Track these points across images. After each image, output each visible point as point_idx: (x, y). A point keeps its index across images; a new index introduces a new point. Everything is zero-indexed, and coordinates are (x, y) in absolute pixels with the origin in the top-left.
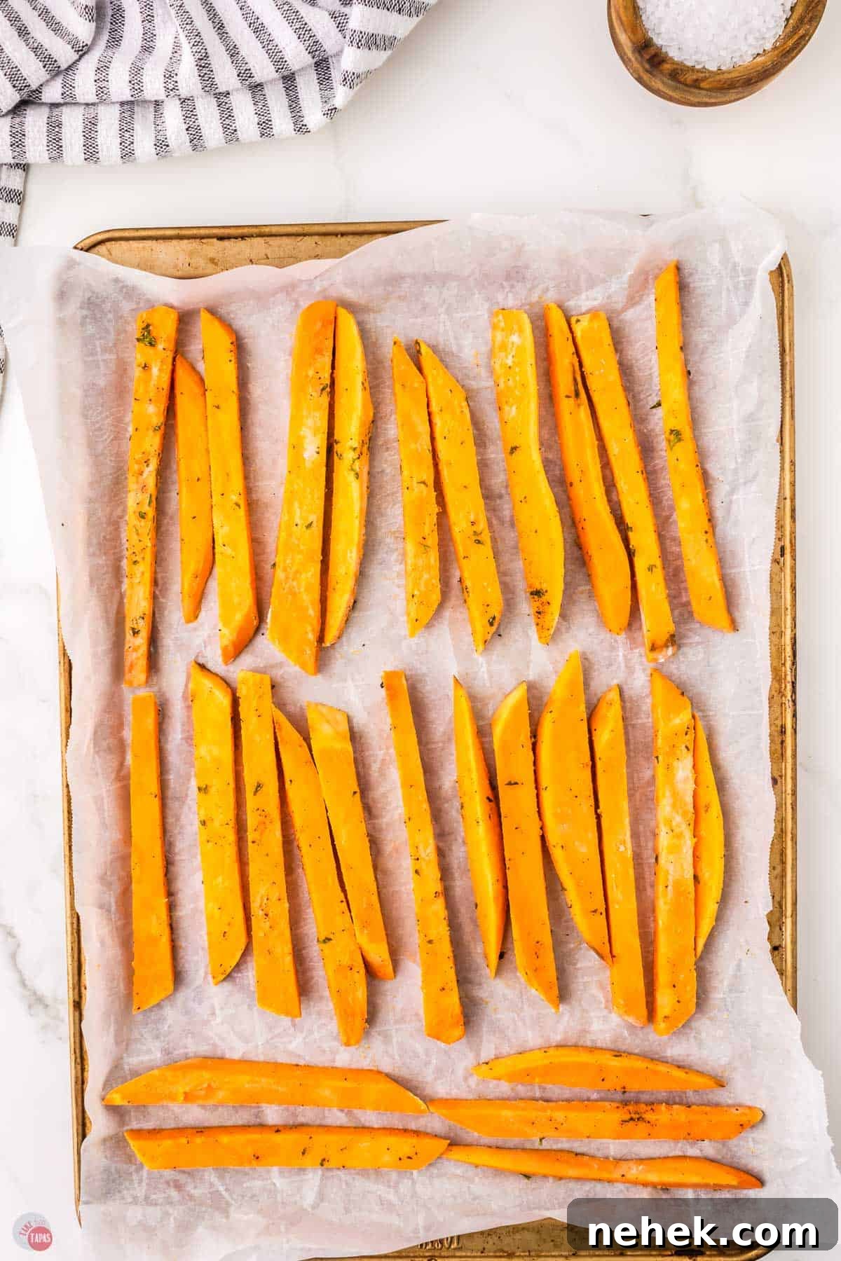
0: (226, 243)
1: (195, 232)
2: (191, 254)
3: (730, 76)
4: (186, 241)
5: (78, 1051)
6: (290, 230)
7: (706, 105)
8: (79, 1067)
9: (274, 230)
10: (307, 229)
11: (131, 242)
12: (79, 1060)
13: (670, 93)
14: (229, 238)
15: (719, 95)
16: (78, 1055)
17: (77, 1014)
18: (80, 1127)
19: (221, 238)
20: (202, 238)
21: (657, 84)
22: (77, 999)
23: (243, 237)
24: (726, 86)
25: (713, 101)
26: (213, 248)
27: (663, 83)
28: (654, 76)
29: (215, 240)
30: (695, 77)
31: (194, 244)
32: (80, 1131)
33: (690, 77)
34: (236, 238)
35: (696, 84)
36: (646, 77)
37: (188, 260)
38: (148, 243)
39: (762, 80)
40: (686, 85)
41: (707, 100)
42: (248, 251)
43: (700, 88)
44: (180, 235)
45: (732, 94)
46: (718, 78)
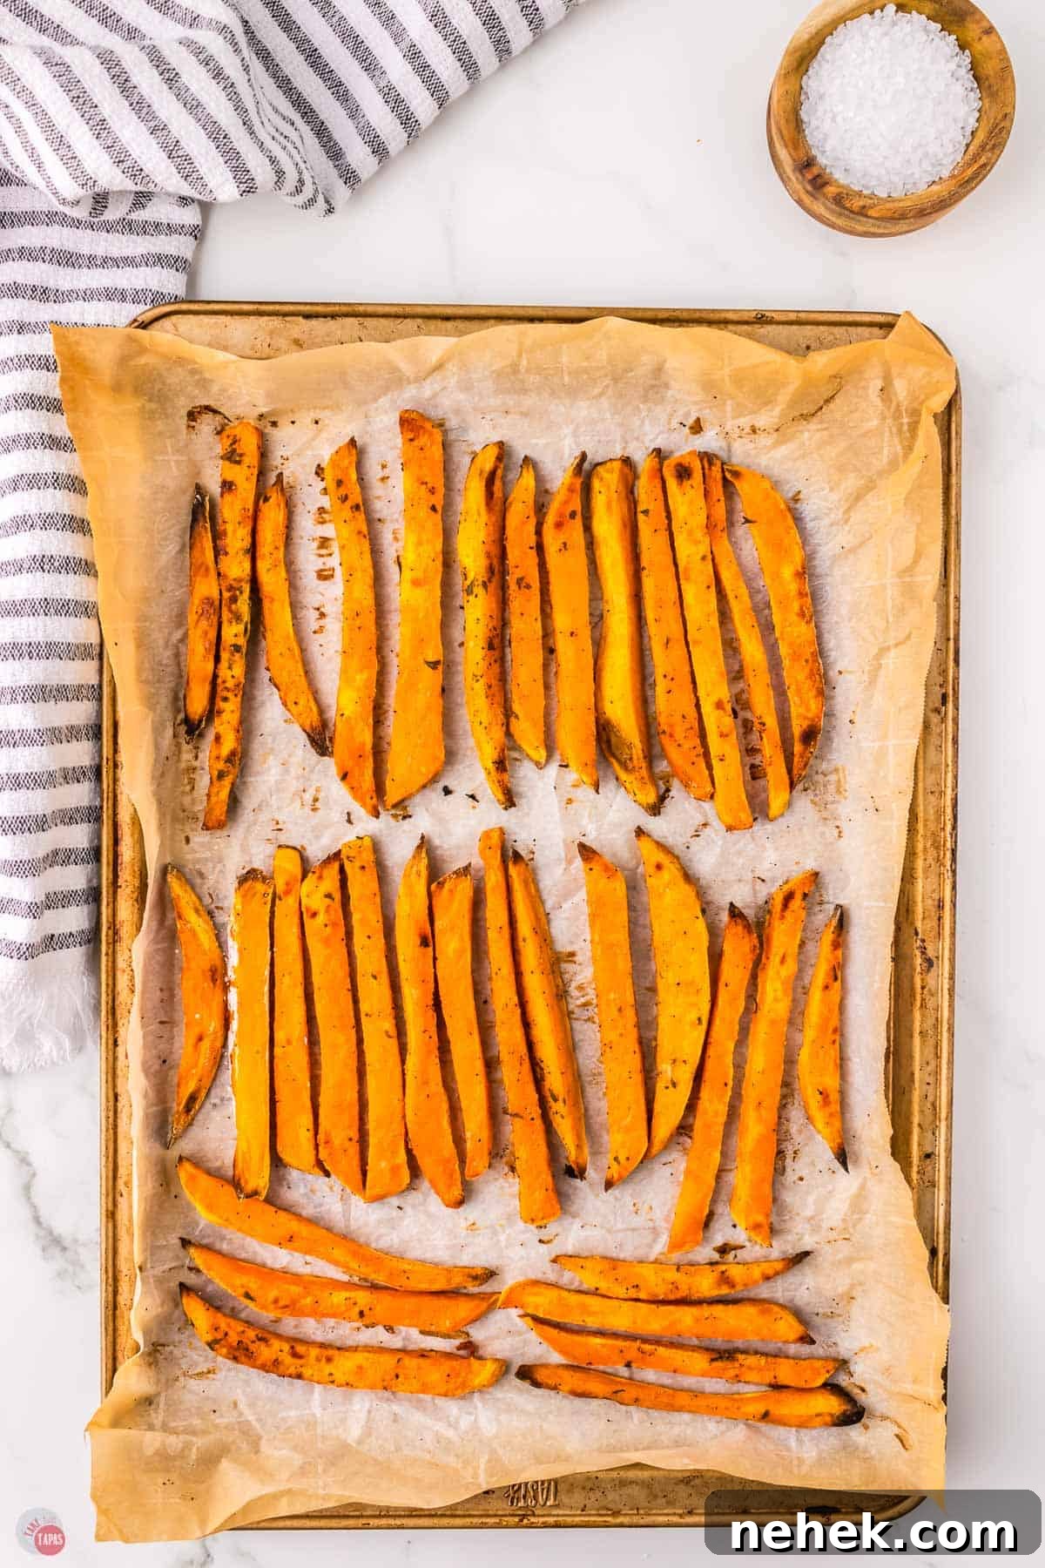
0: (314, 322)
1: (277, 307)
2: (271, 333)
3: (901, 204)
4: (266, 318)
5: (110, 1270)
6: (387, 310)
7: (874, 235)
8: (110, 1289)
9: (370, 309)
10: (408, 310)
11: (201, 317)
12: (110, 1280)
13: (834, 219)
14: (317, 316)
15: (888, 225)
16: (110, 1275)
17: (110, 1225)
18: (110, 1361)
19: (307, 316)
20: (285, 315)
21: (819, 208)
22: (110, 1208)
23: (333, 316)
24: (896, 215)
25: (881, 231)
26: (300, 327)
27: (827, 208)
28: (816, 199)
29: (300, 319)
30: (861, 203)
31: (275, 322)
32: (110, 1366)
33: (857, 204)
34: (325, 317)
35: (862, 212)
36: (807, 200)
37: (268, 340)
38: (222, 319)
39: (936, 211)
40: (852, 212)
41: (872, 230)
42: (339, 332)
43: (866, 216)
44: (259, 310)
45: (903, 225)
46: (889, 205)
